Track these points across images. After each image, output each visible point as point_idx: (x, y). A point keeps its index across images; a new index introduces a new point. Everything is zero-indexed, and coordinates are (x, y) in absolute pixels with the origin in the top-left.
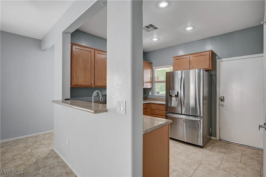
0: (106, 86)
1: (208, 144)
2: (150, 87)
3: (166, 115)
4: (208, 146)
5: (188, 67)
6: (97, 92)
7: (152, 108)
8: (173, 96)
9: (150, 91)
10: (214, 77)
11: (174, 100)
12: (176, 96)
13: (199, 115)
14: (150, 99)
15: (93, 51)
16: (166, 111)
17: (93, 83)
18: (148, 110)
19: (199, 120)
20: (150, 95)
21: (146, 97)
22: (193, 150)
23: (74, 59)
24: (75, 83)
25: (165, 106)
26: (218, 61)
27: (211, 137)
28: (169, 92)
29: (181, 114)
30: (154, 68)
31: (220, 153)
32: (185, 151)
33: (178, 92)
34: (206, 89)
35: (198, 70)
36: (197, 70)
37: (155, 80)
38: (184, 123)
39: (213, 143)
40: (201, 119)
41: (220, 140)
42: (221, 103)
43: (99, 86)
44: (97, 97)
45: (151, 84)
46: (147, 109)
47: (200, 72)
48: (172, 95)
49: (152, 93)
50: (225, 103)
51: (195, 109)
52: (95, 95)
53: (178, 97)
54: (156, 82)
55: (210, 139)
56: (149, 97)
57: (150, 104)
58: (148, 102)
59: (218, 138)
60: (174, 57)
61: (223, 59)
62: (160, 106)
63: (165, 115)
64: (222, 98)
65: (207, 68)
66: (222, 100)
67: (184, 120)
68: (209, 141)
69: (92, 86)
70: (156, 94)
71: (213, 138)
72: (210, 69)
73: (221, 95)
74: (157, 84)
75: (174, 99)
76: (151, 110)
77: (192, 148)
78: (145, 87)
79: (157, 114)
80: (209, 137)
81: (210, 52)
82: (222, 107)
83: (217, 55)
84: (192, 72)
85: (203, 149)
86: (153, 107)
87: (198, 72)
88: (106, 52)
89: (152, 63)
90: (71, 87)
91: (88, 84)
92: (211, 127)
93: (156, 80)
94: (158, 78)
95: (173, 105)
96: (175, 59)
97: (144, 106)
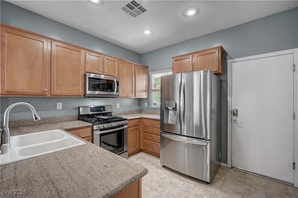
1: (217, 176)
2: (145, 97)
3: (161, 134)
4: (217, 181)
5: (190, 70)
7: (145, 125)
8: (170, 110)
9: (146, 103)
10: (224, 84)
11: (171, 115)
12: (173, 108)
13: (205, 138)
14: (146, 112)
16: (161, 129)
17: (47, 90)
18: (140, 127)
19: (205, 144)
20: (145, 106)
21: (141, 109)
22: (197, 190)
24: (6, 89)
25: (160, 122)
26: (229, 62)
27: (220, 164)
28: (165, 103)
29: (181, 135)
30: (150, 73)
31: (235, 193)
32: (185, 192)
33: (176, 104)
34: (215, 99)
35: (204, 72)
36: (202, 72)
37: (151, 88)
38: (186, 149)
39: (223, 174)
40: (208, 143)
41: (232, 167)
42: (234, 118)
43: (59, 94)
45: (147, 93)
46: (138, 125)
47: (206, 75)
48: (169, 108)
49: (148, 105)
50: (239, 118)
51: (199, 128)
53: (176, 110)
54: (152, 91)
55: (220, 166)
56: (144, 109)
57: (142, 119)
58: (140, 117)
59: (229, 165)
60: (173, 58)
61: (236, 60)
62: (155, 123)
64: (234, 110)
65: (215, 70)
66: (235, 114)
67: (186, 143)
68: (218, 171)
69: (45, 94)
70: (153, 106)
71: (222, 164)
72: (220, 72)
73: (234, 108)
74: (154, 93)
75: (171, 112)
76: (144, 127)
77: (195, 185)
78: (137, 97)
79: (151, 132)
80: (217, 163)
81: (220, 49)
82: (235, 123)
83: (228, 54)
84: (196, 74)
85: (211, 186)
86: (147, 123)
87: (204, 75)
89: (148, 67)
92: (221, 150)
93: (153, 88)
94: (155, 85)
95: (170, 122)
96: (174, 60)
97: (134, 122)
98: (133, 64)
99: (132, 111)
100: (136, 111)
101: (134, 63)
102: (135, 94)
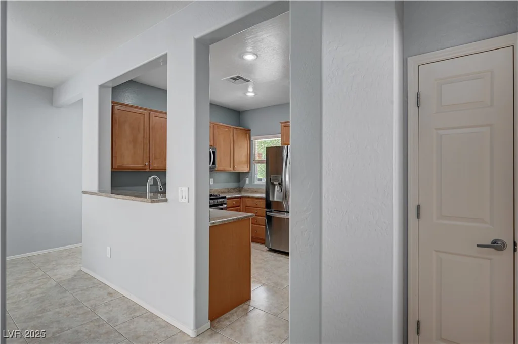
0: (166, 170)
2: (246, 170)
6: (154, 178)
7: (247, 205)
8: (276, 185)
9: (247, 178)
11: (277, 191)
12: (279, 184)
14: (247, 191)
15: (146, 113)
16: (266, 207)
17: (147, 163)
18: (240, 208)
20: (246, 183)
21: (241, 187)
23: (116, 126)
24: (118, 164)
25: (265, 200)
28: (271, 178)
29: (287, 212)
30: (252, 138)
33: (282, 179)
37: (255, 159)
43: (157, 168)
44: (154, 187)
45: (248, 165)
46: (238, 206)
48: (275, 183)
49: (250, 181)
52: (150, 184)
54: (256, 162)
56: (245, 187)
57: (244, 199)
58: (242, 195)
60: (282, 123)
62: (260, 202)
63: (265, 215)
69: (146, 169)
70: (256, 183)
74: (258, 165)
75: (277, 188)
76: (246, 208)
78: (237, 170)
86: (249, 203)
88: (166, 113)
89: (250, 130)
90: (111, 171)
91: (140, 166)
93: (257, 159)
94: (260, 155)
95: (275, 199)
96: (283, 126)
97: (234, 202)
98: (230, 127)
99: (228, 189)
100: (234, 189)
101: (232, 127)
102: (234, 167)
